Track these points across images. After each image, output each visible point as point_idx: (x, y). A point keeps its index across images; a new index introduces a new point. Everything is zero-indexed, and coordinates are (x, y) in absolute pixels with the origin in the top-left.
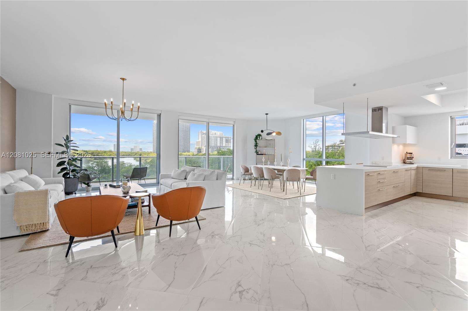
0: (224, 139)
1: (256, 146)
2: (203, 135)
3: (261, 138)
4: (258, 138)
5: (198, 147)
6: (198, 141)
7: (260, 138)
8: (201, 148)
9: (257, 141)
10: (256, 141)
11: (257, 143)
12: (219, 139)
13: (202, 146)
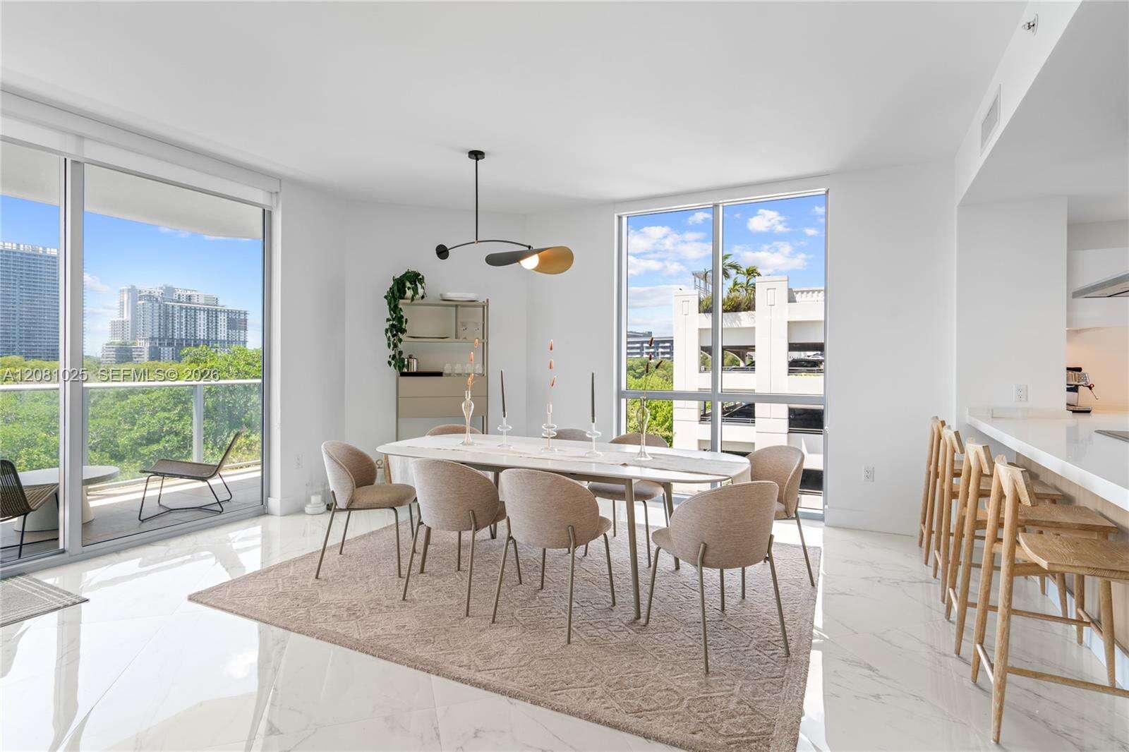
0: (223, 319)
1: (397, 327)
2: (140, 302)
3: (420, 291)
4: (409, 293)
5: (118, 340)
6: (121, 319)
7: (415, 291)
8: (134, 344)
9: (401, 303)
10: (394, 309)
11: (400, 319)
12: (202, 317)
13: (134, 338)
